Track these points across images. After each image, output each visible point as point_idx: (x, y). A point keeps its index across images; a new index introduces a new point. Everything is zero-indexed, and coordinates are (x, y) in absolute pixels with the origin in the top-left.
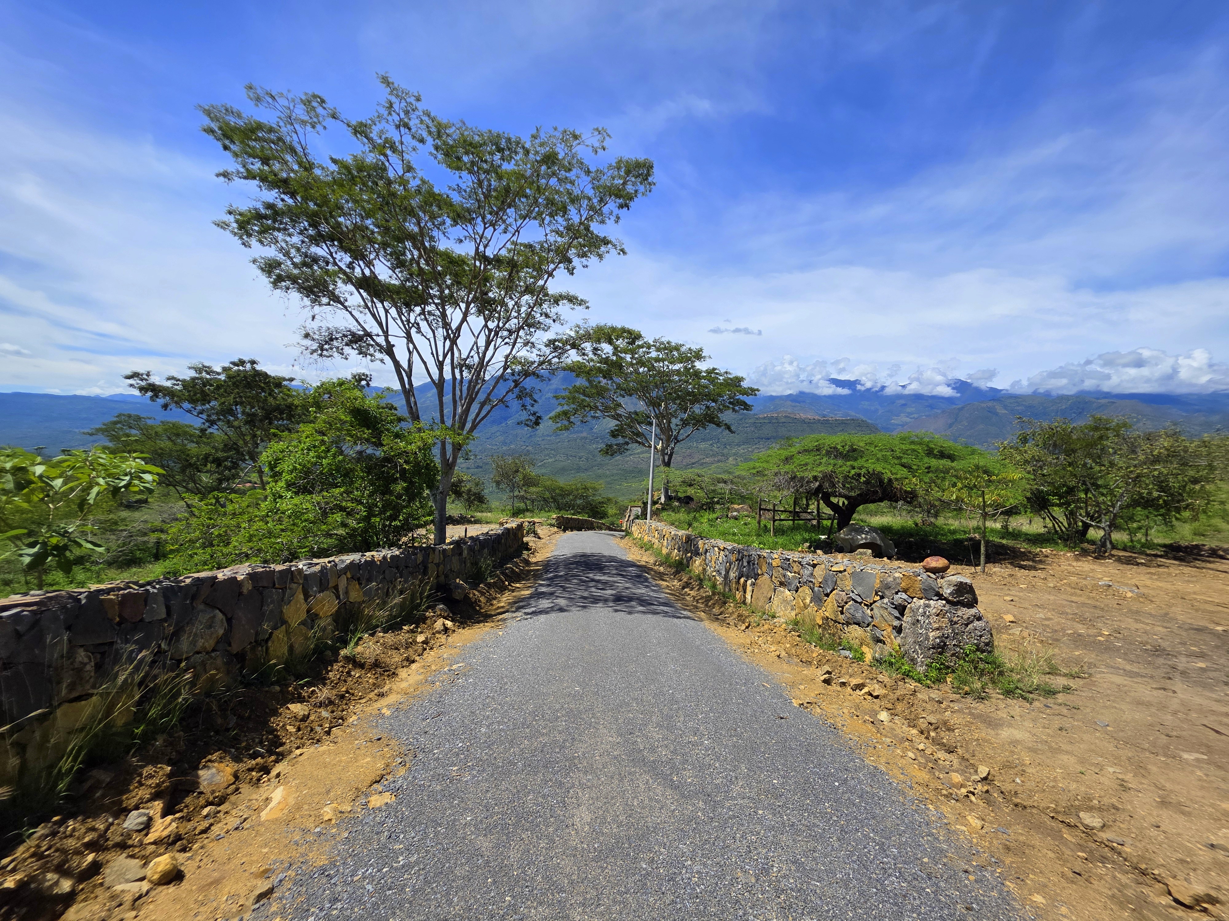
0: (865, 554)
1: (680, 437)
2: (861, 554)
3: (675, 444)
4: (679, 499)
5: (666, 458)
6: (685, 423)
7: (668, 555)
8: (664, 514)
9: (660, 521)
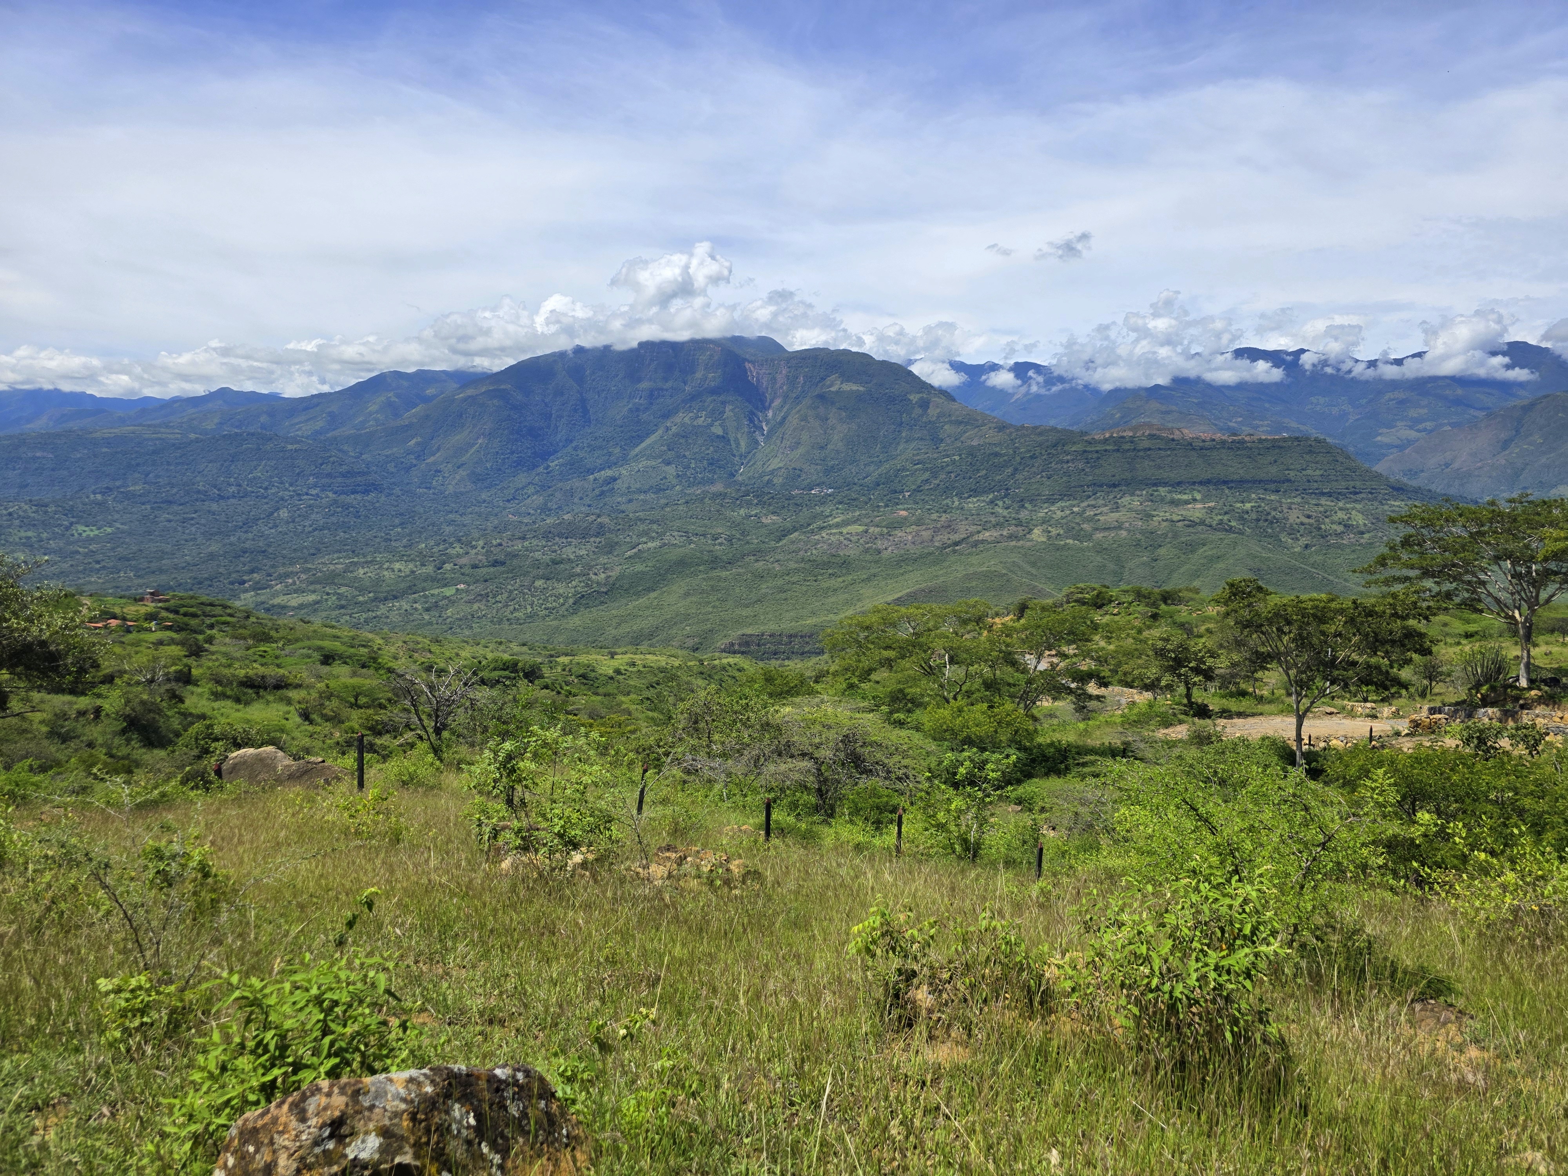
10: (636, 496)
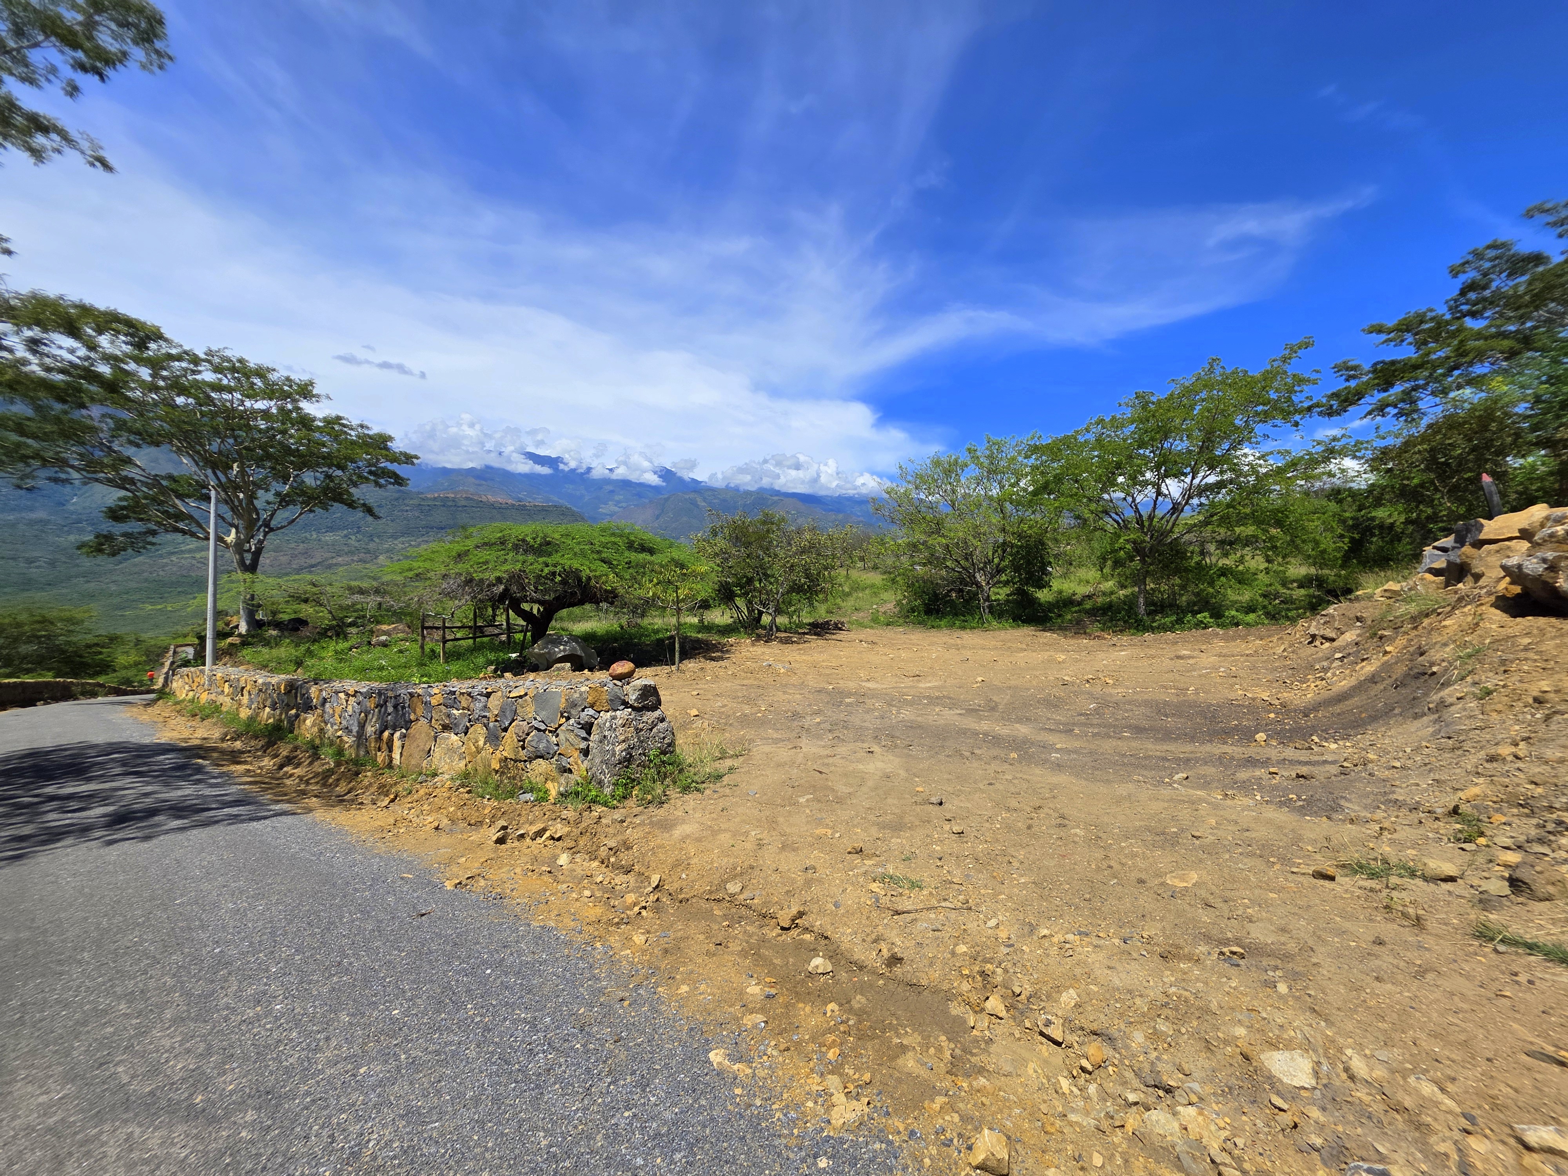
0: (563, 668)
1: (273, 524)
2: (558, 669)
3: (266, 534)
4: (278, 625)
5: (248, 558)
6: (284, 501)
7: (252, 719)
8: (247, 652)
9: (235, 664)
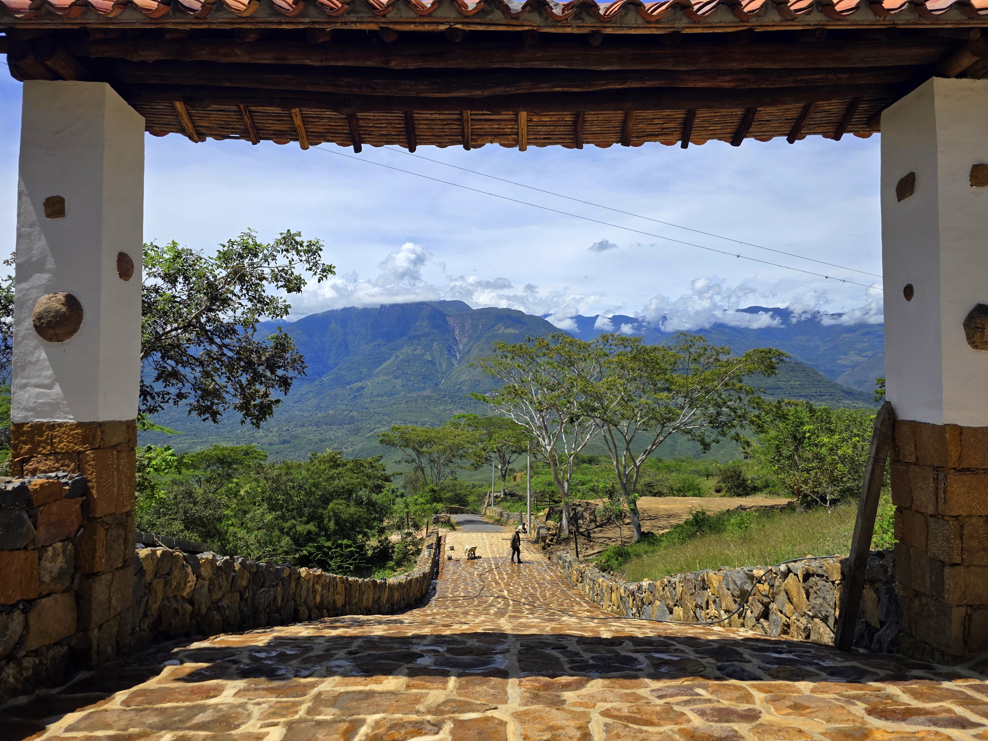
10: (376, 399)
